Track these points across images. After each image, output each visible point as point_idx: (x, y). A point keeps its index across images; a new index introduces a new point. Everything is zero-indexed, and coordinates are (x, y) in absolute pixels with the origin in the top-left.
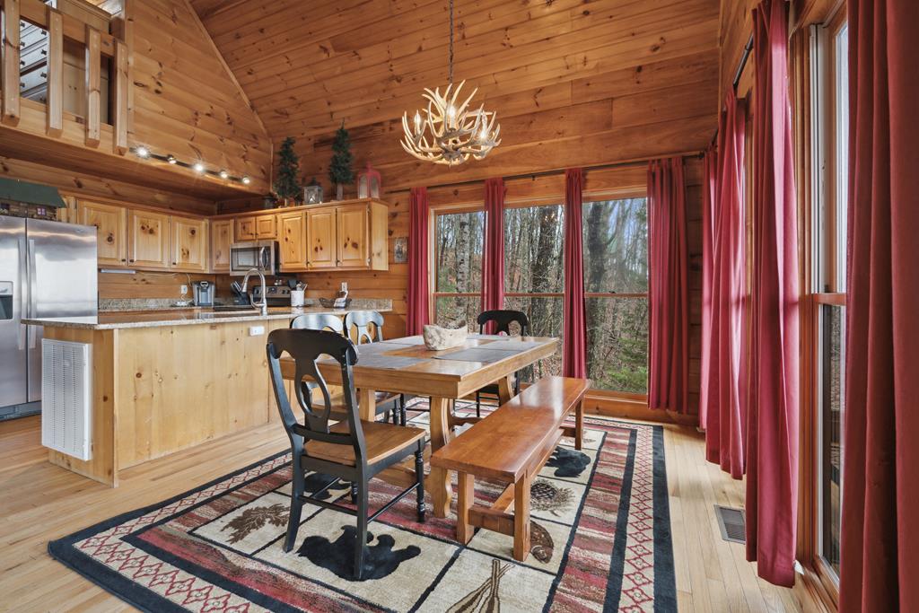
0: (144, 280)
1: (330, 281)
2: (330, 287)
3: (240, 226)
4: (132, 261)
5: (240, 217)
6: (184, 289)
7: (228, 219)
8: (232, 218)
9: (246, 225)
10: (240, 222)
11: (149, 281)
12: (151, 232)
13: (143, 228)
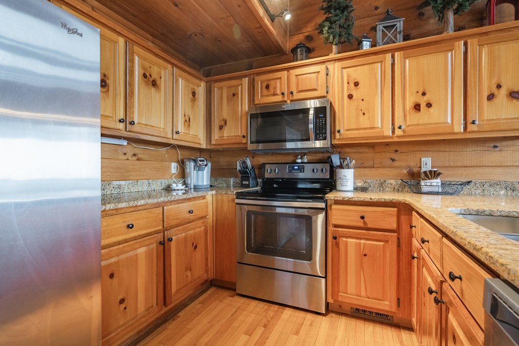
0: (135, 155)
1: (394, 156)
2: (396, 164)
3: (259, 85)
4: (132, 123)
5: (259, 74)
6: (174, 168)
7: (240, 77)
8: (245, 76)
9: (272, 83)
10: (259, 80)
11: (140, 156)
12: (154, 84)
13: (145, 76)
